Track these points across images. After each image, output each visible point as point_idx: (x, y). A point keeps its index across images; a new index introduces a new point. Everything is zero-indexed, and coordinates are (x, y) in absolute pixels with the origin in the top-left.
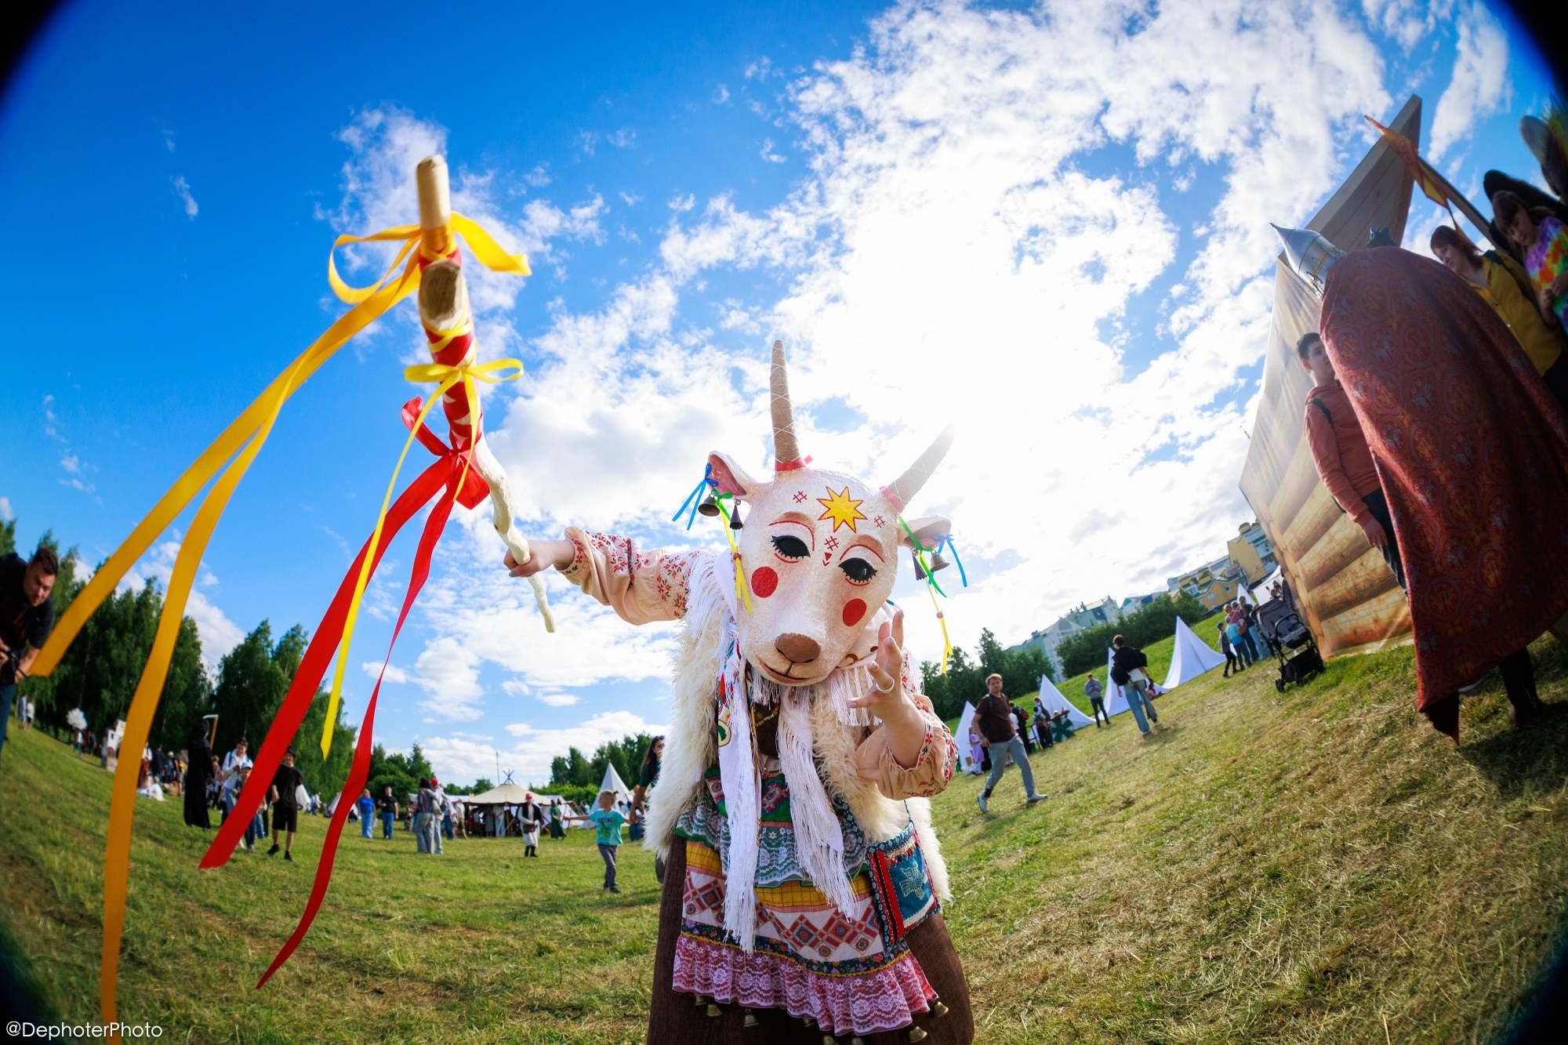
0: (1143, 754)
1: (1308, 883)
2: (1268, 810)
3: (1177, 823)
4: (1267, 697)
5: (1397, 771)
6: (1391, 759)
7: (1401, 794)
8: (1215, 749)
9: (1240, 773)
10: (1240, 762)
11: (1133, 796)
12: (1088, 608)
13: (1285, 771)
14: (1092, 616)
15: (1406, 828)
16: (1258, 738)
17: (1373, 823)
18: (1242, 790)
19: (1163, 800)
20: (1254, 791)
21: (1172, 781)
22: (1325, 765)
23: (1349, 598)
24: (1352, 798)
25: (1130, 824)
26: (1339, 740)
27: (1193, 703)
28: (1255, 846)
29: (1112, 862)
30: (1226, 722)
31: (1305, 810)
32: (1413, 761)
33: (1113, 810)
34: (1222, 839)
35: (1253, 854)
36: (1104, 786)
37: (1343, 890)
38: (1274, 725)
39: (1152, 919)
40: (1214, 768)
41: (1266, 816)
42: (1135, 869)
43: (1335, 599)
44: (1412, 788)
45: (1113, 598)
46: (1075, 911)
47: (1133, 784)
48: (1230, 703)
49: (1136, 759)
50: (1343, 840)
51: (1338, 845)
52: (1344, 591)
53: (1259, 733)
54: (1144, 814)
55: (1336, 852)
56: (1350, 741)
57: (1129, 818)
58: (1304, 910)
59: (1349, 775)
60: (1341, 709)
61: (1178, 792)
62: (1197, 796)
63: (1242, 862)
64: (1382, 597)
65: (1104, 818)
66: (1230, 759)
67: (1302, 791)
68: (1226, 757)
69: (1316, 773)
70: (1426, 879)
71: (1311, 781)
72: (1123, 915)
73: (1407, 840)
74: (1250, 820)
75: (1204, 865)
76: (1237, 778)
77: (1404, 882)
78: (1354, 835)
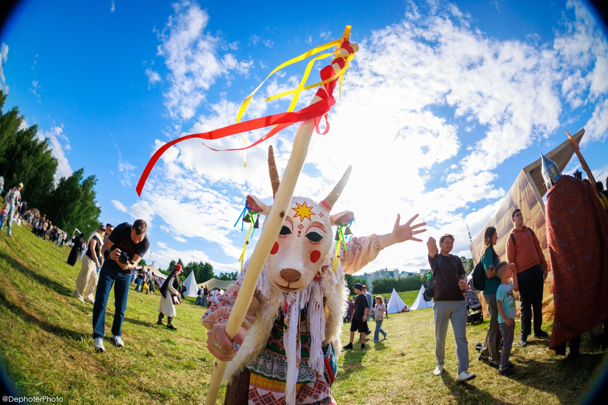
12: (388, 270)
14: (388, 274)
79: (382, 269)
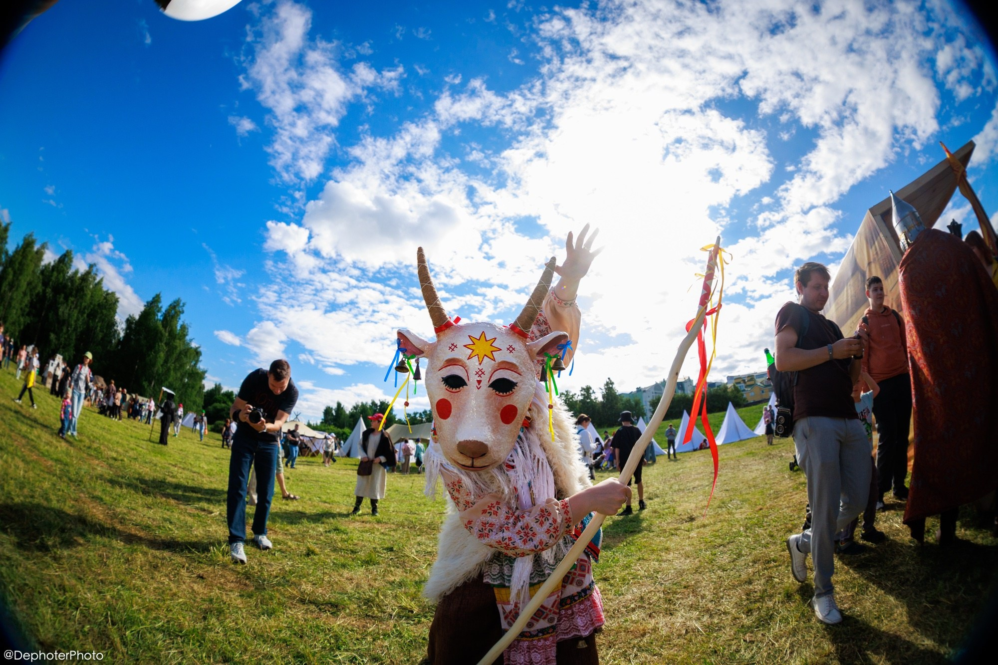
0: (699, 486)
3: (725, 542)
4: (783, 472)
8: (747, 496)
9: (765, 518)
10: (765, 511)
11: (695, 515)
16: (776, 498)
18: (768, 531)
19: (715, 523)
20: (775, 532)
21: (720, 511)
25: (693, 534)
27: (732, 459)
29: (683, 559)
30: (754, 479)
33: (682, 521)
34: (754, 562)
36: (673, 501)
38: (787, 492)
39: (711, 606)
40: (748, 510)
42: (699, 568)
45: (690, 379)
46: (660, 588)
47: (693, 506)
48: (757, 467)
49: (694, 488)
53: (777, 495)
54: (702, 529)
57: (692, 529)
58: (804, 622)
61: (724, 520)
62: (738, 526)
65: (676, 526)
66: (758, 507)
68: (756, 505)
72: (691, 599)
74: (773, 553)
75: (743, 577)
76: (764, 522)
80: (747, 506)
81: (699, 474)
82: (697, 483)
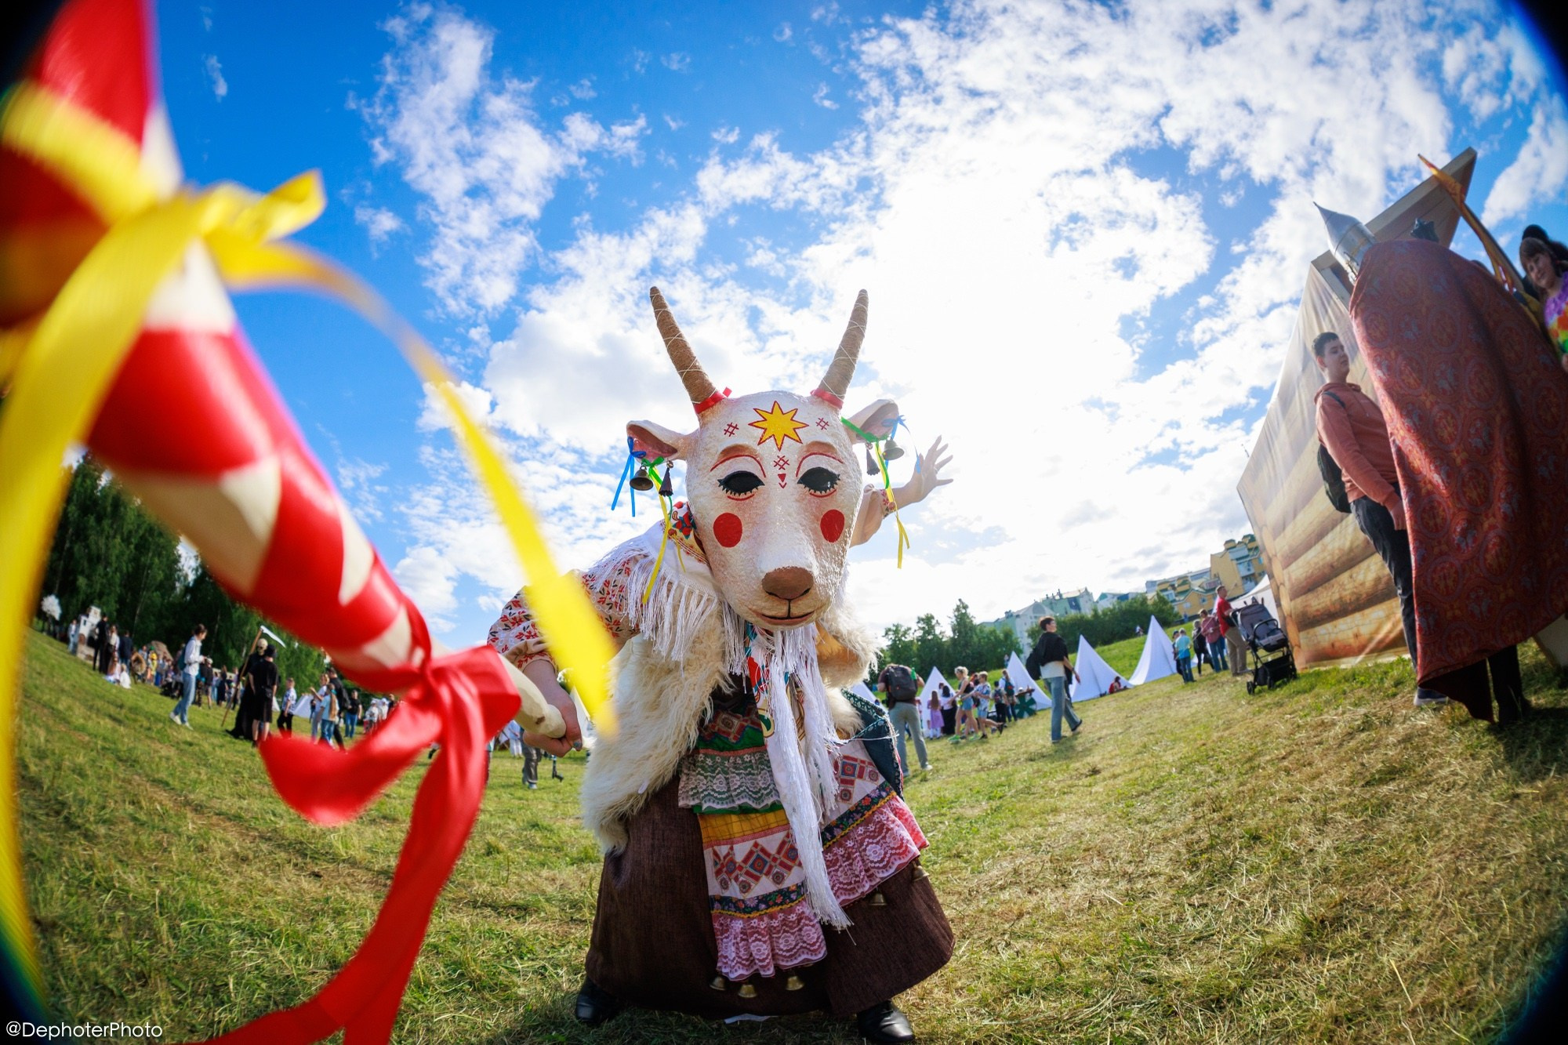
0: (1107, 735)
1: (1292, 845)
2: (1242, 784)
3: (1148, 790)
4: (1236, 697)
5: (1375, 762)
6: (1368, 750)
7: (1380, 779)
8: (1182, 734)
9: (1211, 753)
10: (1210, 744)
11: (1099, 766)
12: (1064, 596)
13: (1259, 754)
14: (1067, 605)
15: (1388, 805)
16: (1227, 729)
17: (1354, 800)
18: (1215, 767)
19: (1131, 771)
20: (1226, 767)
21: (1139, 757)
22: (1300, 752)
23: (1332, 610)
24: (1329, 780)
25: (1097, 788)
26: (1313, 733)
27: (1158, 697)
28: (1231, 812)
29: (1081, 819)
30: (1193, 715)
31: (1282, 786)
32: (1391, 753)
33: (1080, 777)
34: (1196, 805)
35: (1230, 819)
36: (1067, 759)
37: (1328, 854)
38: (1244, 719)
39: (1130, 869)
40: (1183, 749)
41: (1241, 788)
42: (1106, 826)
43: (1318, 610)
44: (1391, 773)
45: (1089, 590)
46: (1047, 858)
47: (1098, 758)
48: (1197, 700)
49: (1100, 739)
50: (1325, 813)
51: (1320, 815)
52: (1328, 603)
53: (1228, 725)
54: (1111, 782)
55: (1317, 822)
56: (1326, 734)
57: (1096, 783)
58: (1289, 868)
59: (1325, 762)
60: (1316, 709)
61: (1147, 765)
62: (1167, 769)
63: (1219, 825)
64: (1367, 611)
65: (1071, 783)
66: (1200, 743)
67: (1277, 771)
68: (1195, 741)
69: (1291, 758)
70: (1414, 846)
71: (1286, 763)
72: (1097, 864)
73: (1390, 815)
74: (1224, 792)
75: (1180, 827)
76: (1208, 757)
77: (1391, 848)
78: (1335, 809)
79: (1050, 596)
80: (1182, 744)
81: (1109, 721)
82: (1104, 732)
